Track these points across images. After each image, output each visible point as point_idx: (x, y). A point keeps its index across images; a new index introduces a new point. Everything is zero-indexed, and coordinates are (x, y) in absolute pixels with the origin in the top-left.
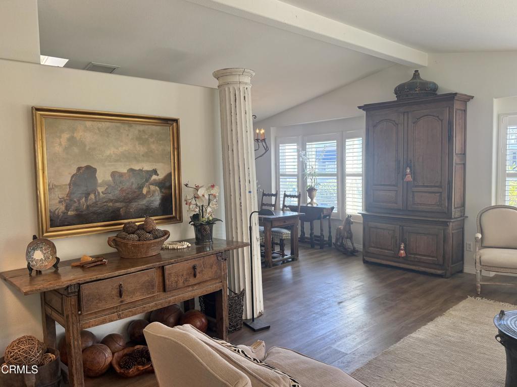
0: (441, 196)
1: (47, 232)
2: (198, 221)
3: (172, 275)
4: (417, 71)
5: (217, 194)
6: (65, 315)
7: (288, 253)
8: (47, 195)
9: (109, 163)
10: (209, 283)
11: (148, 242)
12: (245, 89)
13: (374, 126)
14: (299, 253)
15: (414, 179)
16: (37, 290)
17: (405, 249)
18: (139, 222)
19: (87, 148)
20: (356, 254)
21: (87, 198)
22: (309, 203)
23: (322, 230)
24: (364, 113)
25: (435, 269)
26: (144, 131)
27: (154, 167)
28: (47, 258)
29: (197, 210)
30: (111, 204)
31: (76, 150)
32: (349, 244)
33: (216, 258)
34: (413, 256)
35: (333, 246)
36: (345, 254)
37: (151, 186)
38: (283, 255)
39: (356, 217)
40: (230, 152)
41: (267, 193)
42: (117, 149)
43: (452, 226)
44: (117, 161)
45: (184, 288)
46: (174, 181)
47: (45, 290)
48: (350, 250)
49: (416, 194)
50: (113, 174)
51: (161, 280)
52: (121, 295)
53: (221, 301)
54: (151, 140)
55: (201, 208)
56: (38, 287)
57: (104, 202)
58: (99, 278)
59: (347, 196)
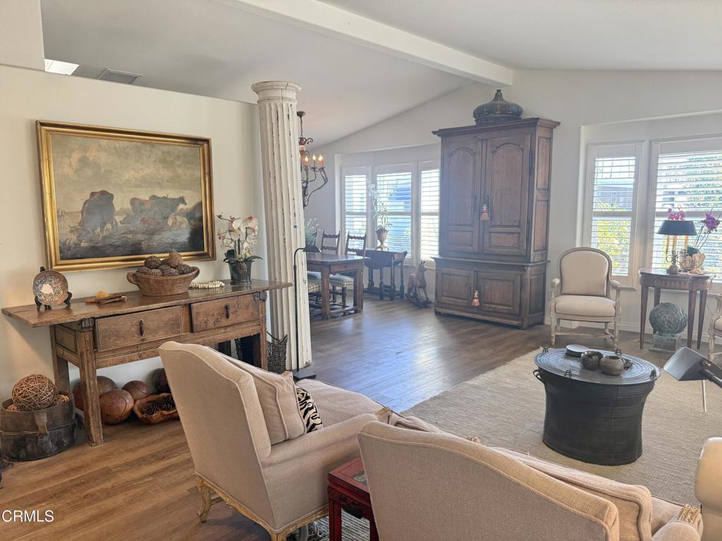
0: (519, 237)
1: (56, 265)
2: (234, 257)
3: (201, 314)
4: (499, 91)
5: (257, 228)
6: (79, 354)
7: (350, 304)
8: (56, 224)
9: (129, 189)
10: (244, 326)
11: (173, 278)
12: (289, 105)
13: (450, 156)
14: (364, 304)
15: (492, 218)
16: (47, 322)
17: (479, 298)
18: (162, 256)
19: (103, 170)
20: (428, 305)
21: (102, 227)
22: (379, 247)
23: (392, 279)
24: (439, 139)
25: (509, 319)
26: (168, 152)
27: (181, 195)
28: (57, 293)
29: (232, 245)
30: (130, 236)
31: (89, 172)
32: (422, 294)
33: (252, 298)
34: (487, 305)
35: (405, 298)
36: (417, 306)
37: (177, 217)
38: (344, 306)
39: (429, 263)
40: (272, 179)
41: (327, 234)
42: (138, 172)
43: (531, 271)
44: (136, 186)
45: (215, 329)
46: (205, 213)
47: (56, 323)
48: (422, 301)
49: (492, 235)
50: (133, 201)
51: (188, 319)
52: (141, 333)
53: (259, 347)
54: (177, 163)
55: (237, 243)
56: (49, 320)
57: (123, 234)
58: (117, 313)
59: (422, 238)
